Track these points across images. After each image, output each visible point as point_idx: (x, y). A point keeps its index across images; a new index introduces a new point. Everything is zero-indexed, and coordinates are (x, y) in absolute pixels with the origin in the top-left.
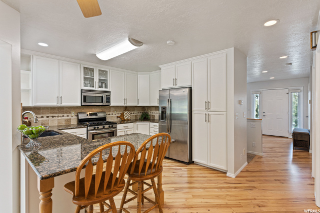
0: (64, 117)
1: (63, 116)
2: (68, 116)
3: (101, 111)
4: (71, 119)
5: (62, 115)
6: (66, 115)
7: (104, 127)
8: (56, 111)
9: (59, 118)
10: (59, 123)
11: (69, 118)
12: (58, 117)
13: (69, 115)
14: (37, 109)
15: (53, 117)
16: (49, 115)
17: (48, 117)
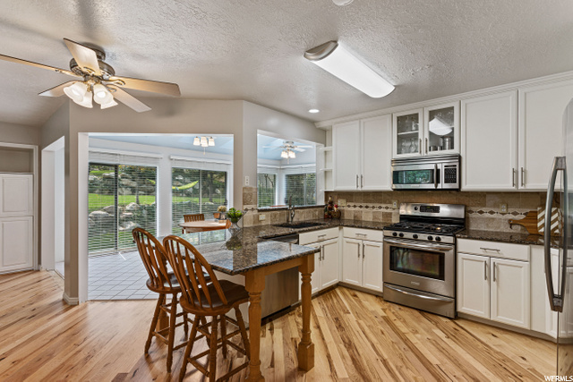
0: (382, 210)
1: (380, 207)
2: (387, 208)
3: (455, 201)
4: (391, 213)
5: (379, 205)
6: (383, 205)
7: (415, 237)
8: (371, 198)
9: (375, 210)
10: (374, 218)
11: (389, 211)
12: (373, 207)
13: (389, 205)
14: (349, 196)
15: (367, 207)
16: (362, 204)
17: (361, 207)
